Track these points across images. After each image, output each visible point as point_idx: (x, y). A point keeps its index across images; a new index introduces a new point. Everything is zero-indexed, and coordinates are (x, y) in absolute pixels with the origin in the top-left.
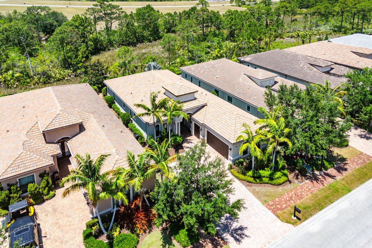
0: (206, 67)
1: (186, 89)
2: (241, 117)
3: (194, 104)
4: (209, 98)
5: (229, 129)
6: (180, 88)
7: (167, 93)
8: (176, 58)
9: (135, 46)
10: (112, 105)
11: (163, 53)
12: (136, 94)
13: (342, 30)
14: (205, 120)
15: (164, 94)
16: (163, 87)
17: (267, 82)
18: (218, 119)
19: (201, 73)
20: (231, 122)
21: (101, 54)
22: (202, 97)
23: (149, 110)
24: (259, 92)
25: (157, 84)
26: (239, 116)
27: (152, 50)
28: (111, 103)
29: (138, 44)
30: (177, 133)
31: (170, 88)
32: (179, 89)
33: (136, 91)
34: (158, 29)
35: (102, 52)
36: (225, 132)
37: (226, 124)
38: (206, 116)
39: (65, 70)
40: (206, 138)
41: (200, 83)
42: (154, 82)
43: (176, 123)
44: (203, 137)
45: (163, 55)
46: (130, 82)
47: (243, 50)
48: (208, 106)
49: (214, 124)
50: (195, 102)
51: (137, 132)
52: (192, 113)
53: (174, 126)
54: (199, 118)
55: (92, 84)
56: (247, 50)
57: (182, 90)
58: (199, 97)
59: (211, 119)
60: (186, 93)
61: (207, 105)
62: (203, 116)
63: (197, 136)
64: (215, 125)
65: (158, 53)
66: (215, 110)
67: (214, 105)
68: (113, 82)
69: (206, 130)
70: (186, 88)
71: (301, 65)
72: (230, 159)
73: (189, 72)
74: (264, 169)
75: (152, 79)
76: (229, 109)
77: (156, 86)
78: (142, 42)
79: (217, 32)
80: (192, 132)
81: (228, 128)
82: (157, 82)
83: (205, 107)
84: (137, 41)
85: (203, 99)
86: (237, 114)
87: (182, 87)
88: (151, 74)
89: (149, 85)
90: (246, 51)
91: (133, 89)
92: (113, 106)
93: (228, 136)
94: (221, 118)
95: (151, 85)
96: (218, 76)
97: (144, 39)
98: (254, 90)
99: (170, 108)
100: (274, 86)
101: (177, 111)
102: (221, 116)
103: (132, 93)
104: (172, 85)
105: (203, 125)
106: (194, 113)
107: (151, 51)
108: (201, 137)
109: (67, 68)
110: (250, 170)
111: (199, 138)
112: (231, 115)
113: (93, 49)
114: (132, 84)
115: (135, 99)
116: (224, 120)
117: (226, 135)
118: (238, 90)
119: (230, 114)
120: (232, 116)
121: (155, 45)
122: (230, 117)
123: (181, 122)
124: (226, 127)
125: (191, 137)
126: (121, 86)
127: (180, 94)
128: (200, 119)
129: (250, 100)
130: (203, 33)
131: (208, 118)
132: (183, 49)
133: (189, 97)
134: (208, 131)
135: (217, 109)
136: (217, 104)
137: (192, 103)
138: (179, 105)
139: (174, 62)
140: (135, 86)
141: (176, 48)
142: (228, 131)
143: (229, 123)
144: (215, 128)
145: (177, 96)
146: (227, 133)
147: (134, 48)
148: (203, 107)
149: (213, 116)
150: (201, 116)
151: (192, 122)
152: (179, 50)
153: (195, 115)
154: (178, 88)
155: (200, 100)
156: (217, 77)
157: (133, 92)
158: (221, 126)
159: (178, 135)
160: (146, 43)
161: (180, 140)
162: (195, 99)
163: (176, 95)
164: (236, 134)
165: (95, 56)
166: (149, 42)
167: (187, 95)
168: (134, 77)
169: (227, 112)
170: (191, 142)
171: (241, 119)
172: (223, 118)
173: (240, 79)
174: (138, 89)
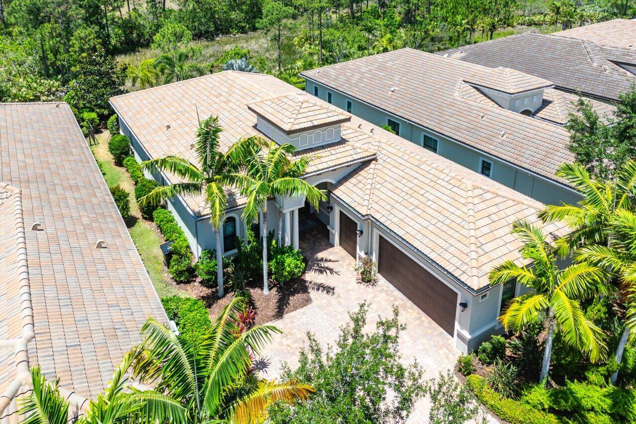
0: (364, 69)
1: (316, 112)
2: (488, 196)
3: (339, 156)
4: (382, 140)
5: (456, 235)
6: (298, 108)
7: (263, 125)
8: (295, 60)
9: (213, 40)
10: (124, 159)
11: (267, 50)
12: (180, 130)
13: (628, 12)
14: (374, 205)
15: (255, 127)
16: (250, 108)
17: (526, 101)
18: (416, 203)
19: (353, 82)
20: (458, 213)
21: (137, 53)
22: (361, 138)
23: (194, 175)
24: (513, 125)
25: (238, 103)
26: (481, 192)
27: (245, 45)
28: (122, 153)
29: (217, 35)
30: (288, 242)
31: (269, 109)
32: (296, 112)
33: (179, 122)
34: (260, 8)
35: (140, 49)
36: (446, 246)
37: (441, 218)
38: (377, 193)
39: (42, 81)
40: (375, 258)
41: (350, 104)
42: (230, 98)
43: (287, 211)
44: (366, 254)
45: (267, 55)
46: (170, 100)
47: (439, 43)
48: (380, 161)
49: (402, 216)
50: (342, 150)
51: (174, 237)
52: (334, 182)
53: (279, 221)
54: (354, 196)
55: (88, 107)
56: (447, 42)
57: (305, 115)
58: (351, 136)
59: (392, 202)
60: (316, 123)
61: (375, 159)
62: (368, 192)
63: (349, 248)
64: (407, 220)
65: (257, 52)
66: (402, 174)
67: (400, 160)
68: (132, 101)
69: (376, 233)
70: (316, 108)
71: (595, 64)
72: (460, 336)
73: (324, 81)
74: (583, 379)
75: (226, 90)
76: (446, 171)
77: (235, 107)
78: (226, 32)
79: (380, 11)
80: (334, 235)
81: (451, 232)
82: (239, 98)
83: (372, 165)
84: (217, 29)
85: (365, 141)
86: (475, 188)
87: (305, 105)
88: (224, 79)
89: (215, 106)
90: (445, 44)
91: (174, 117)
92: (124, 162)
93: (454, 260)
94: (423, 199)
95: (223, 105)
96: (397, 88)
97: (231, 26)
98: (499, 120)
99: (264, 166)
100: (541, 112)
101: (287, 178)
102: (422, 192)
103: (168, 127)
104: (276, 101)
105: (368, 218)
106: (341, 182)
107: (242, 47)
108: (360, 253)
109: (49, 76)
110: (537, 381)
111: (354, 255)
112: (455, 189)
113: (121, 43)
114: (176, 104)
115: (175, 141)
116: (434, 206)
117: (447, 256)
118: (453, 119)
119: (450, 187)
120: (460, 192)
121: (252, 38)
122: (453, 195)
123: (300, 210)
124: (445, 228)
125: (330, 250)
126: (146, 110)
127: (297, 127)
128: (358, 199)
129: (492, 147)
130: (353, 13)
131: (383, 197)
132: (310, 44)
133: (324, 135)
134: (381, 237)
135: (407, 170)
136: (406, 157)
137: (333, 152)
138: (293, 160)
139: (290, 66)
140: (180, 109)
141: (296, 43)
142: (451, 241)
143: (453, 217)
144: (409, 229)
145: (289, 133)
146: (452, 249)
147: (210, 43)
148: (365, 164)
149: (398, 191)
150: (360, 193)
151: (332, 208)
152: (301, 46)
153: (342, 188)
154: (291, 109)
155: (357, 145)
156: (392, 89)
157: (173, 125)
158: (426, 224)
159: (291, 248)
160: (234, 35)
161: (296, 266)
162: (343, 141)
163: (287, 127)
164: (482, 253)
165: (123, 56)
166: (242, 33)
167: (317, 131)
168: (183, 87)
169: (439, 181)
170: (331, 270)
171: (488, 203)
172: (432, 197)
173: (456, 94)
174: (187, 115)
